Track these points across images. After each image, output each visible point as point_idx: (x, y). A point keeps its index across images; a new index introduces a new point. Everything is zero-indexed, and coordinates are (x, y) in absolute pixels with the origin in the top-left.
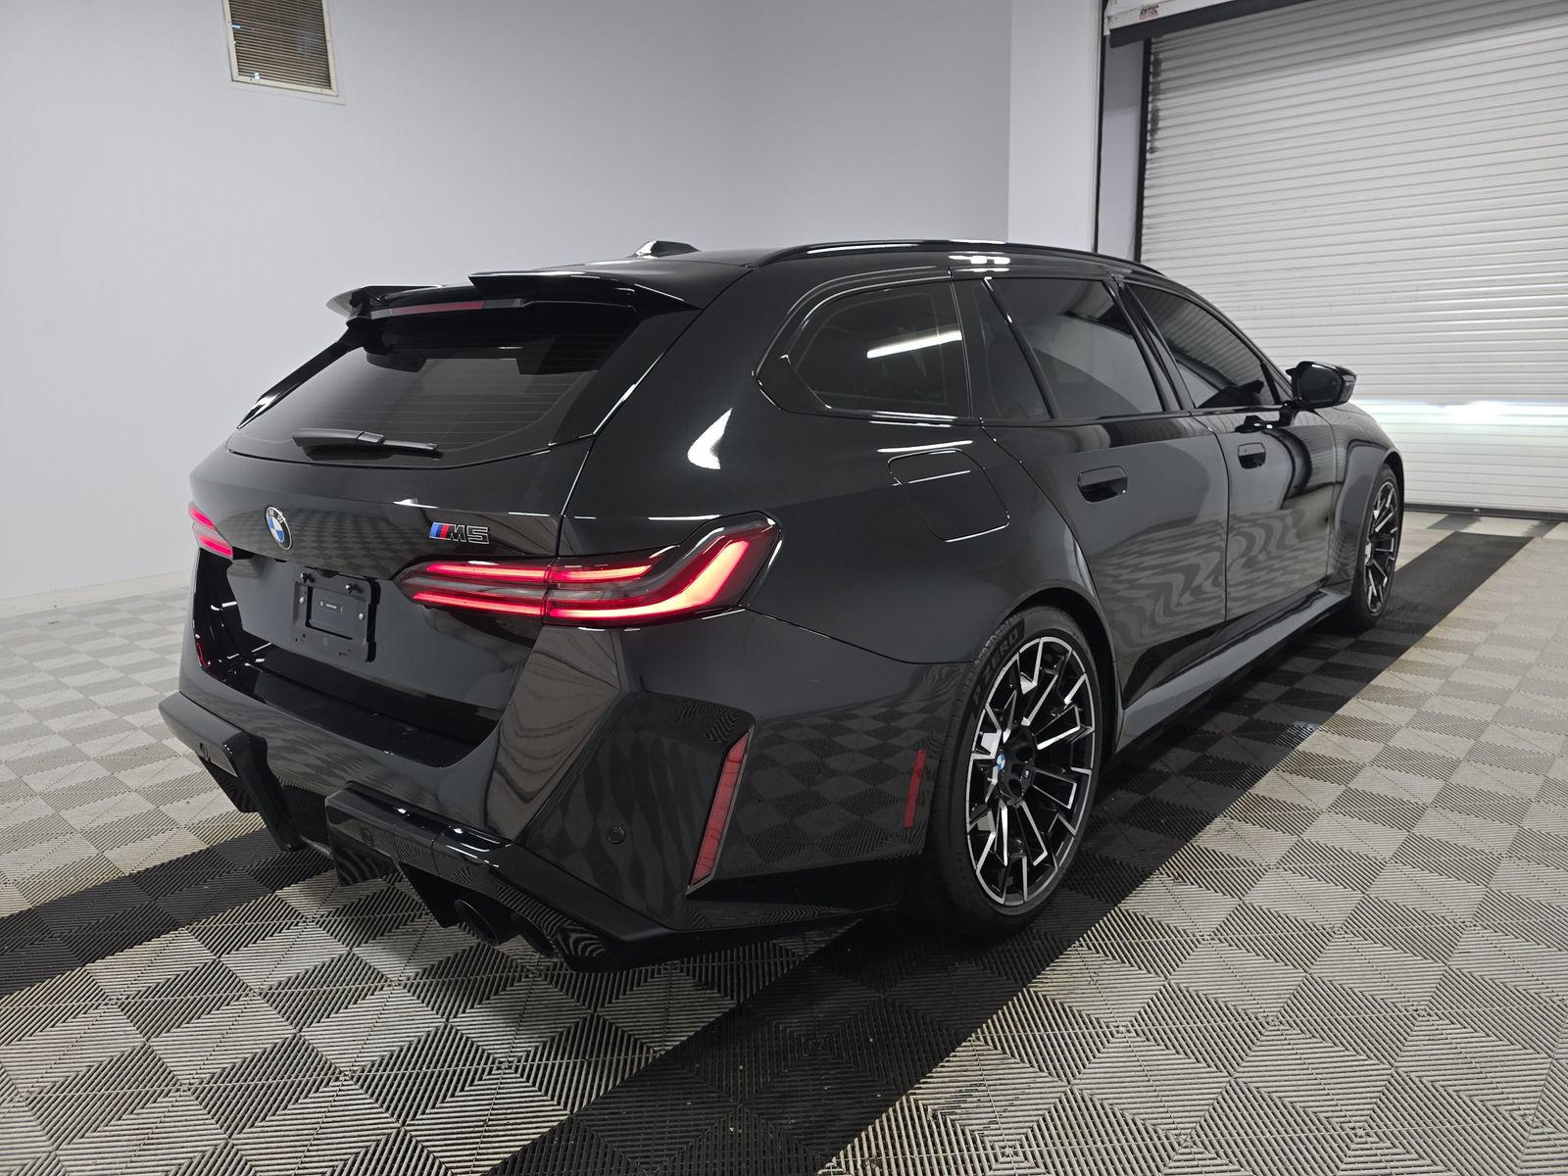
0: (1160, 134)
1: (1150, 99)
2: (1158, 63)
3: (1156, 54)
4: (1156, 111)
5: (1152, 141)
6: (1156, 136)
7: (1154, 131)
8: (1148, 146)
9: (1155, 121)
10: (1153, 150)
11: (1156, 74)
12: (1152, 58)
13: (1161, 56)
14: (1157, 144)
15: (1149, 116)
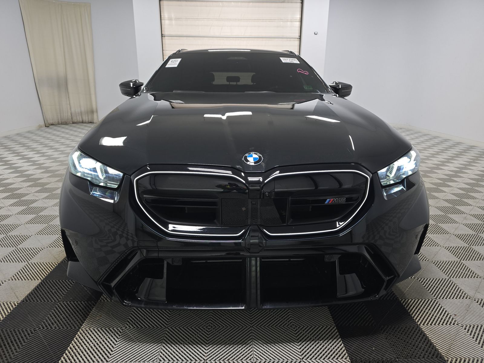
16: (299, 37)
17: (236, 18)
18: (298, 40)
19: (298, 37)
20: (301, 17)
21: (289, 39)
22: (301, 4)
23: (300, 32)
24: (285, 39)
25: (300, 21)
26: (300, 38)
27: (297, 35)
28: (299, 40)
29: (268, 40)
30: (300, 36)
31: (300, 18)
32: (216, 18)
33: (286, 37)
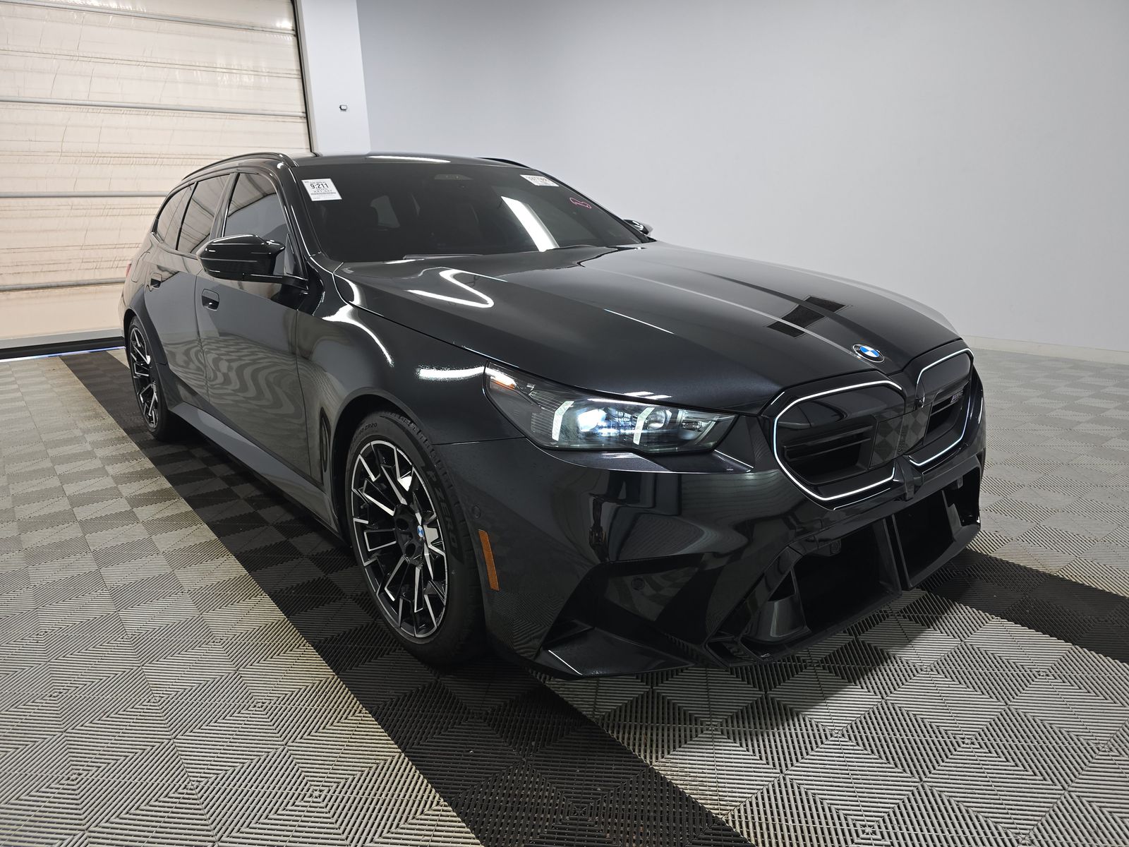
16: (305, 115)
17: (131, 58)
18: (301, 121)
19: (301, 114)
20: (299, 68)
21: (280, 119)
22: (295, 39)
23: (303, 103)
24: (272, 118)
25: (300, 77)
26: (307, 117)
27: (299, 109)
28: (305, 121)
29: (228, 117)
30: (306, 113)
31: (297, 70)
32: (66, 53)
33: (272, 113)
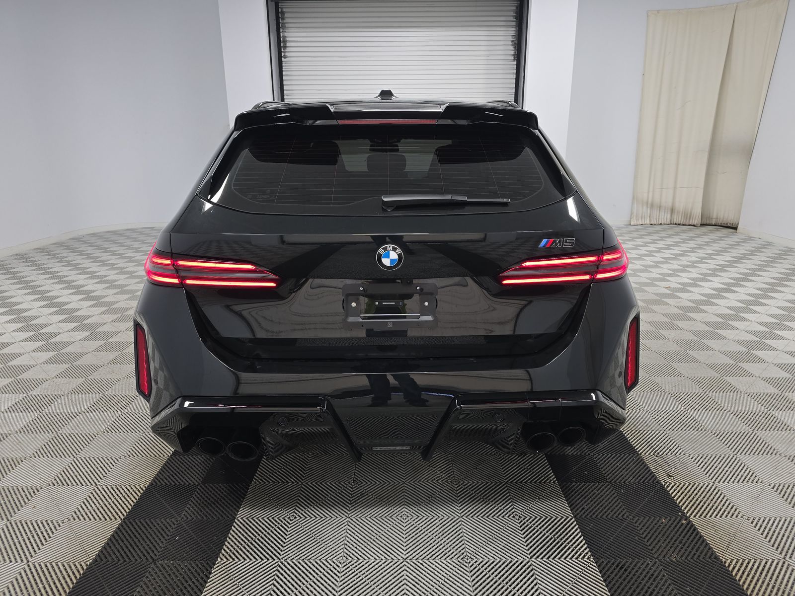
0: (288, 49)
1: (281, 31)
2: (283, 13)
3: (282, 8)
4: (285, 37)
5: (284, 52)
6: (286, 50)
7: (285, 47)
8: (283, 54)
9: (285, 42)
10: (285, 57)
11: (283, 19)
12: (280, 10)
13: (284, 10)
14: (287, 54)
15: (282, 39)
